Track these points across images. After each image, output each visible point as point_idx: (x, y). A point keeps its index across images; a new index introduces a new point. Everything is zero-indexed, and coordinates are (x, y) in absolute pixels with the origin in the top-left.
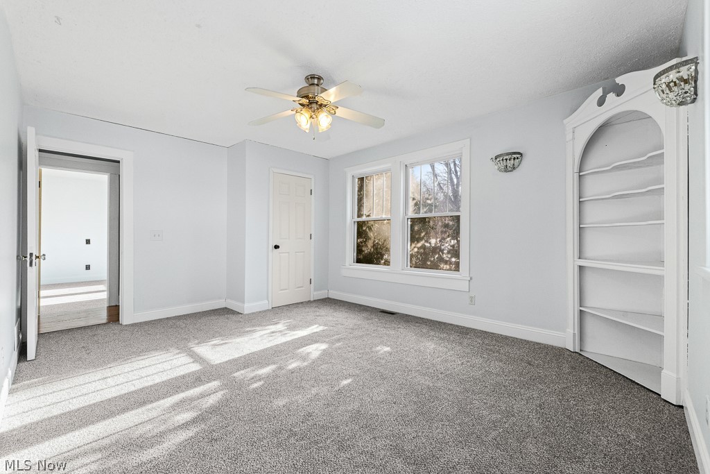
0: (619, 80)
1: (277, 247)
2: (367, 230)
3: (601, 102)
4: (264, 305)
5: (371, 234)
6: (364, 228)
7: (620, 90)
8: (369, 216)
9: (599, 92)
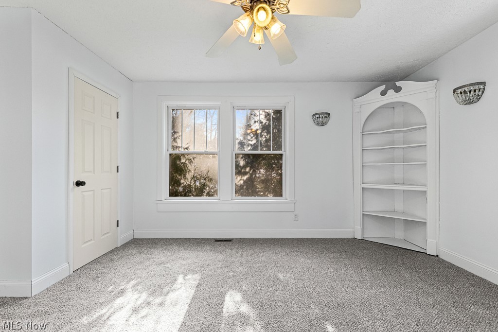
0: (398, 84)
1: (79, 184)
2: (187, 162)
3: (383, 93)
4: (64, 270)
5: (191, 167)
6: (183, 161)
7: (398, 90)
8: (187, 148)
9: (383, 87)
